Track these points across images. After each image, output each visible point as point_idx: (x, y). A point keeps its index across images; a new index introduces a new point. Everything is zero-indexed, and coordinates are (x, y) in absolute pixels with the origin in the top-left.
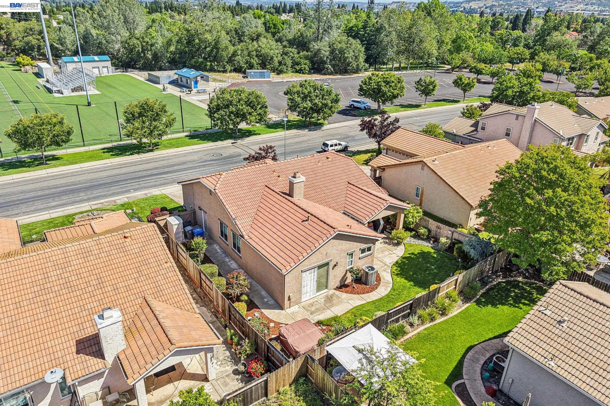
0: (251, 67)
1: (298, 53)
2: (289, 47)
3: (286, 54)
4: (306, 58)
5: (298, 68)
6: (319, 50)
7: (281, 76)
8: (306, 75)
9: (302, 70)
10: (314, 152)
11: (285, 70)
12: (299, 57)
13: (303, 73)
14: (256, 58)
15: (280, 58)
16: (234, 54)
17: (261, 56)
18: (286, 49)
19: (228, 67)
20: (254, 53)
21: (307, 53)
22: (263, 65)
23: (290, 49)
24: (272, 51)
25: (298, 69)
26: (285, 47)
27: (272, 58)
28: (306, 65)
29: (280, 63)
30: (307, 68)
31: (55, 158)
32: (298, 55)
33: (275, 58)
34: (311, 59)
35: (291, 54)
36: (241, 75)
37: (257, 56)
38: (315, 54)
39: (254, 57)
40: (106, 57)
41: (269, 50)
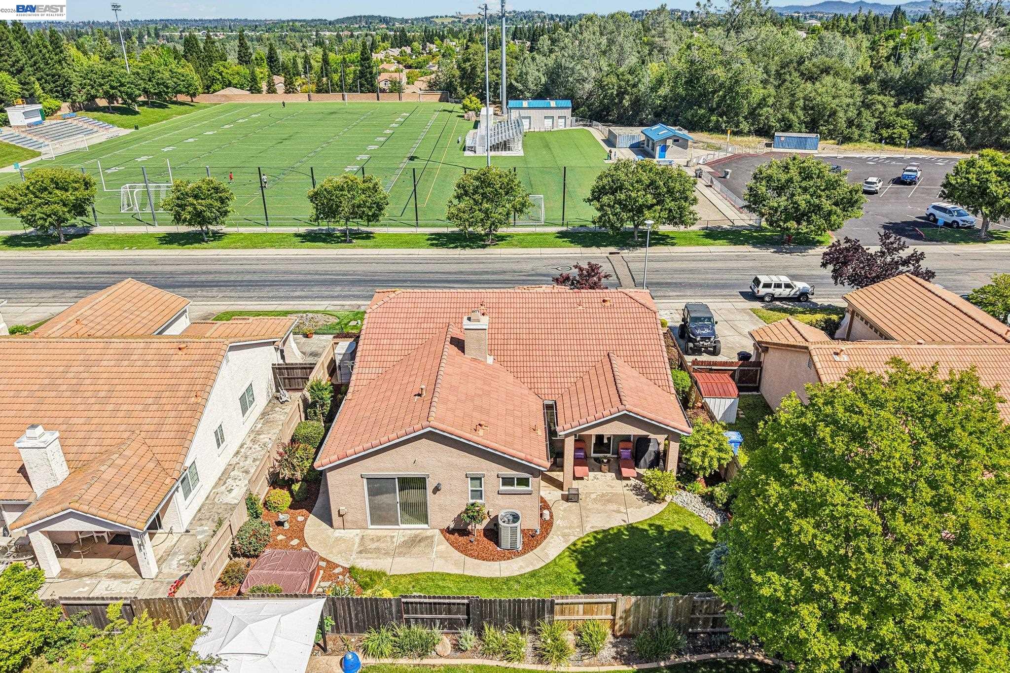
0: (788, 127)
1: (896, 105)
2: (879, 94)
3: (868, 106)
4: (911, 115)
5: (885, 133)
6: (941, 100)
7: (845, 146)
8: (902, 149)
9: (893, 138)
10: (736, 292)
11: (856, 137)
12: (895, 113)
13: (895, 144)
14: (801, 113)
15: (852, 113)
16: (762, 103)
17: (812, 108)
18: (870, 97)
19: (745, 126)
20: (801, 103)
21: (915, 107)
22: (812, 126)
23: (880, 98)
24: (837, 101)
25: (885, 135)
26: (871, 92)
27: (833, 113)
28: (904, 127)
29: (850, 123)
30: (906, 134)
31: (368, 236)
32: (894, 110)
33: (841, 114)
34: (919, 119)
35: (880, 106)
36: (765, 141)
37: (804, 108)
38: (932, 108)
39: (798, 109)
40: (568, 103)
41: (830, 99)
